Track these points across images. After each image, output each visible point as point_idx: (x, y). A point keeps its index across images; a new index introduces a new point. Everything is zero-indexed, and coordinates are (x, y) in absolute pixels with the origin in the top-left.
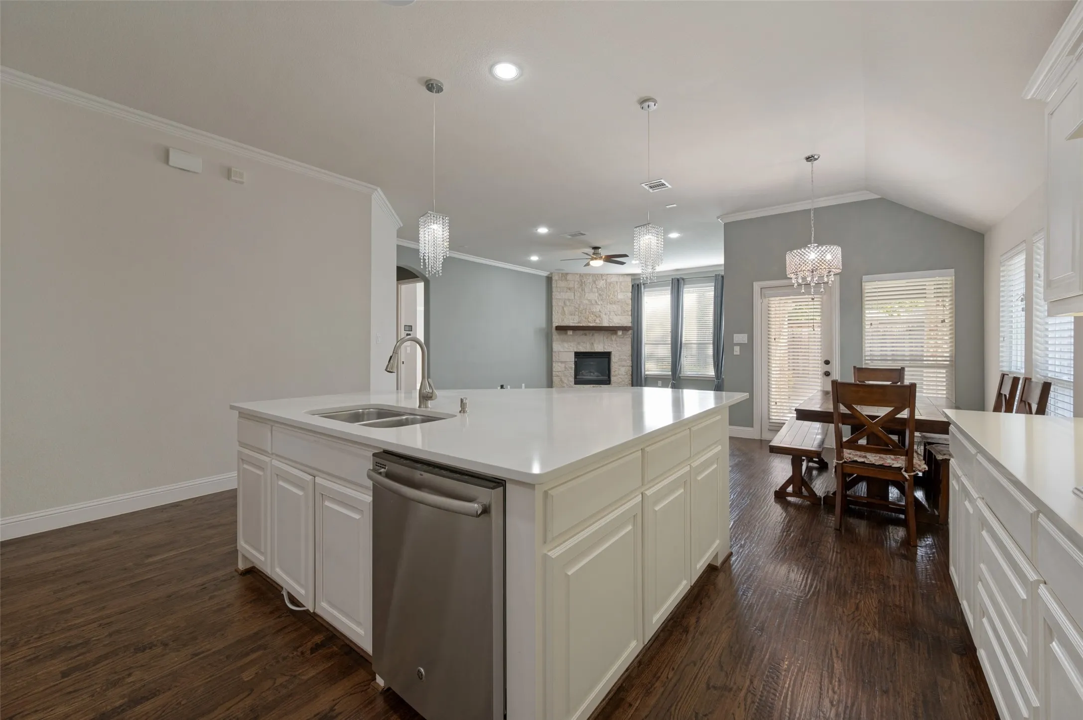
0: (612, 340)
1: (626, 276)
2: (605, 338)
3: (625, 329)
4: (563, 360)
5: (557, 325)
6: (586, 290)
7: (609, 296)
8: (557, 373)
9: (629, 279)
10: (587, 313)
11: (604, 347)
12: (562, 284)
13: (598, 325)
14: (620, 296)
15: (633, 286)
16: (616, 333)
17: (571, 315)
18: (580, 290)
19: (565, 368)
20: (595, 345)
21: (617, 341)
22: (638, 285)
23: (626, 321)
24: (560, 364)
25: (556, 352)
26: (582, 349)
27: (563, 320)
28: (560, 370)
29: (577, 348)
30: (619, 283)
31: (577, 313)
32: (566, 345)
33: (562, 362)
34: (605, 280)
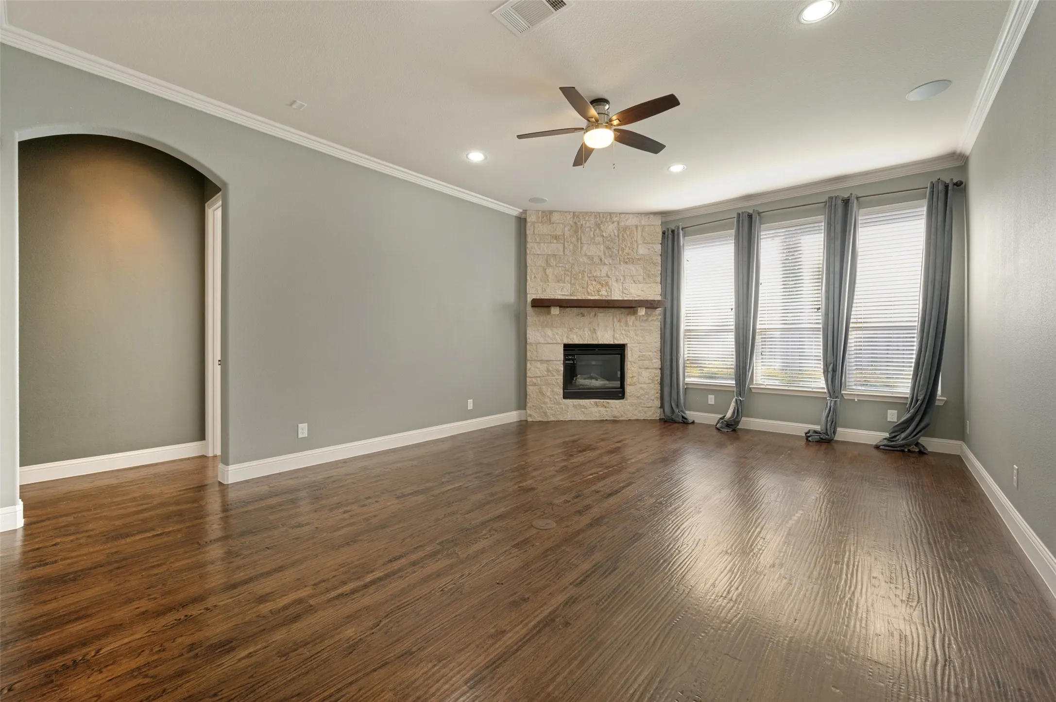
0: (627, 324)
1: (652, 216)
2: (615, 320)
3: (650, 305)
4: (544, 358)
5: (534, 297)
6: (584, 240)
7: (623, 250)
8: (534, 380)
9: (657, 221)
10: (586, 278)
11: (614, 336)
12: (545, 229)
13: (604, 298)
14: (642, 250)
15: (664, 233)
16: (635, 313)
17: (558, 282)
18: (574, 239)
19: (548, 371)
20: (599, 333)
21: (636, 326)
22: (673, 231)
23: (653, 291)
24: (539, 365)
25: (531, 343)
26: (576, 340)
27: (544, 290)
28: (540, 375)
29: (567, 337)
30: (639, 228)
31: (568, 278)
32: (549, 332)
33: (542, 361)
34: (616, 224)
